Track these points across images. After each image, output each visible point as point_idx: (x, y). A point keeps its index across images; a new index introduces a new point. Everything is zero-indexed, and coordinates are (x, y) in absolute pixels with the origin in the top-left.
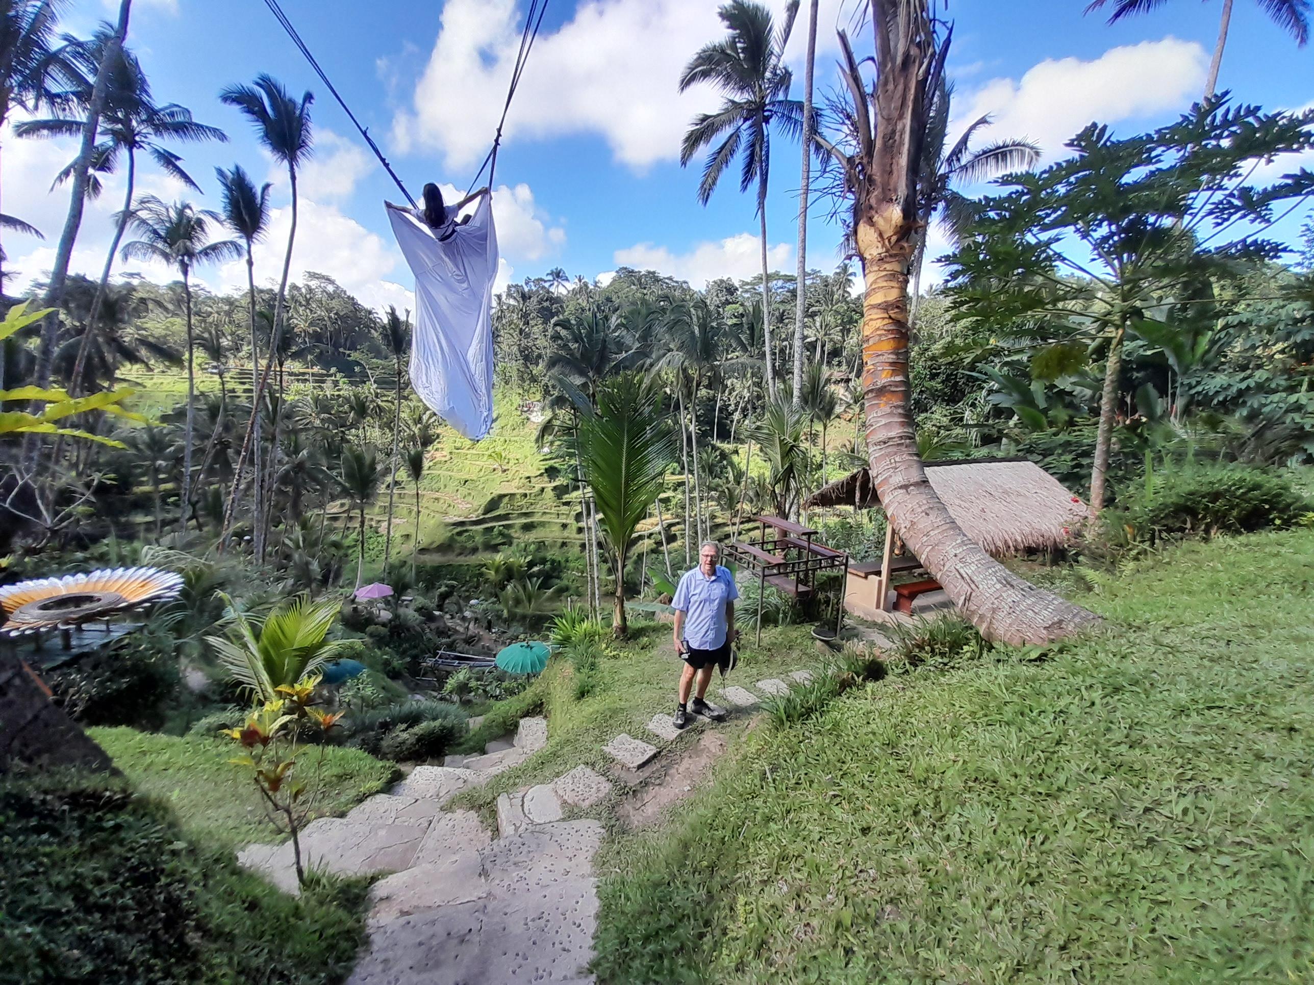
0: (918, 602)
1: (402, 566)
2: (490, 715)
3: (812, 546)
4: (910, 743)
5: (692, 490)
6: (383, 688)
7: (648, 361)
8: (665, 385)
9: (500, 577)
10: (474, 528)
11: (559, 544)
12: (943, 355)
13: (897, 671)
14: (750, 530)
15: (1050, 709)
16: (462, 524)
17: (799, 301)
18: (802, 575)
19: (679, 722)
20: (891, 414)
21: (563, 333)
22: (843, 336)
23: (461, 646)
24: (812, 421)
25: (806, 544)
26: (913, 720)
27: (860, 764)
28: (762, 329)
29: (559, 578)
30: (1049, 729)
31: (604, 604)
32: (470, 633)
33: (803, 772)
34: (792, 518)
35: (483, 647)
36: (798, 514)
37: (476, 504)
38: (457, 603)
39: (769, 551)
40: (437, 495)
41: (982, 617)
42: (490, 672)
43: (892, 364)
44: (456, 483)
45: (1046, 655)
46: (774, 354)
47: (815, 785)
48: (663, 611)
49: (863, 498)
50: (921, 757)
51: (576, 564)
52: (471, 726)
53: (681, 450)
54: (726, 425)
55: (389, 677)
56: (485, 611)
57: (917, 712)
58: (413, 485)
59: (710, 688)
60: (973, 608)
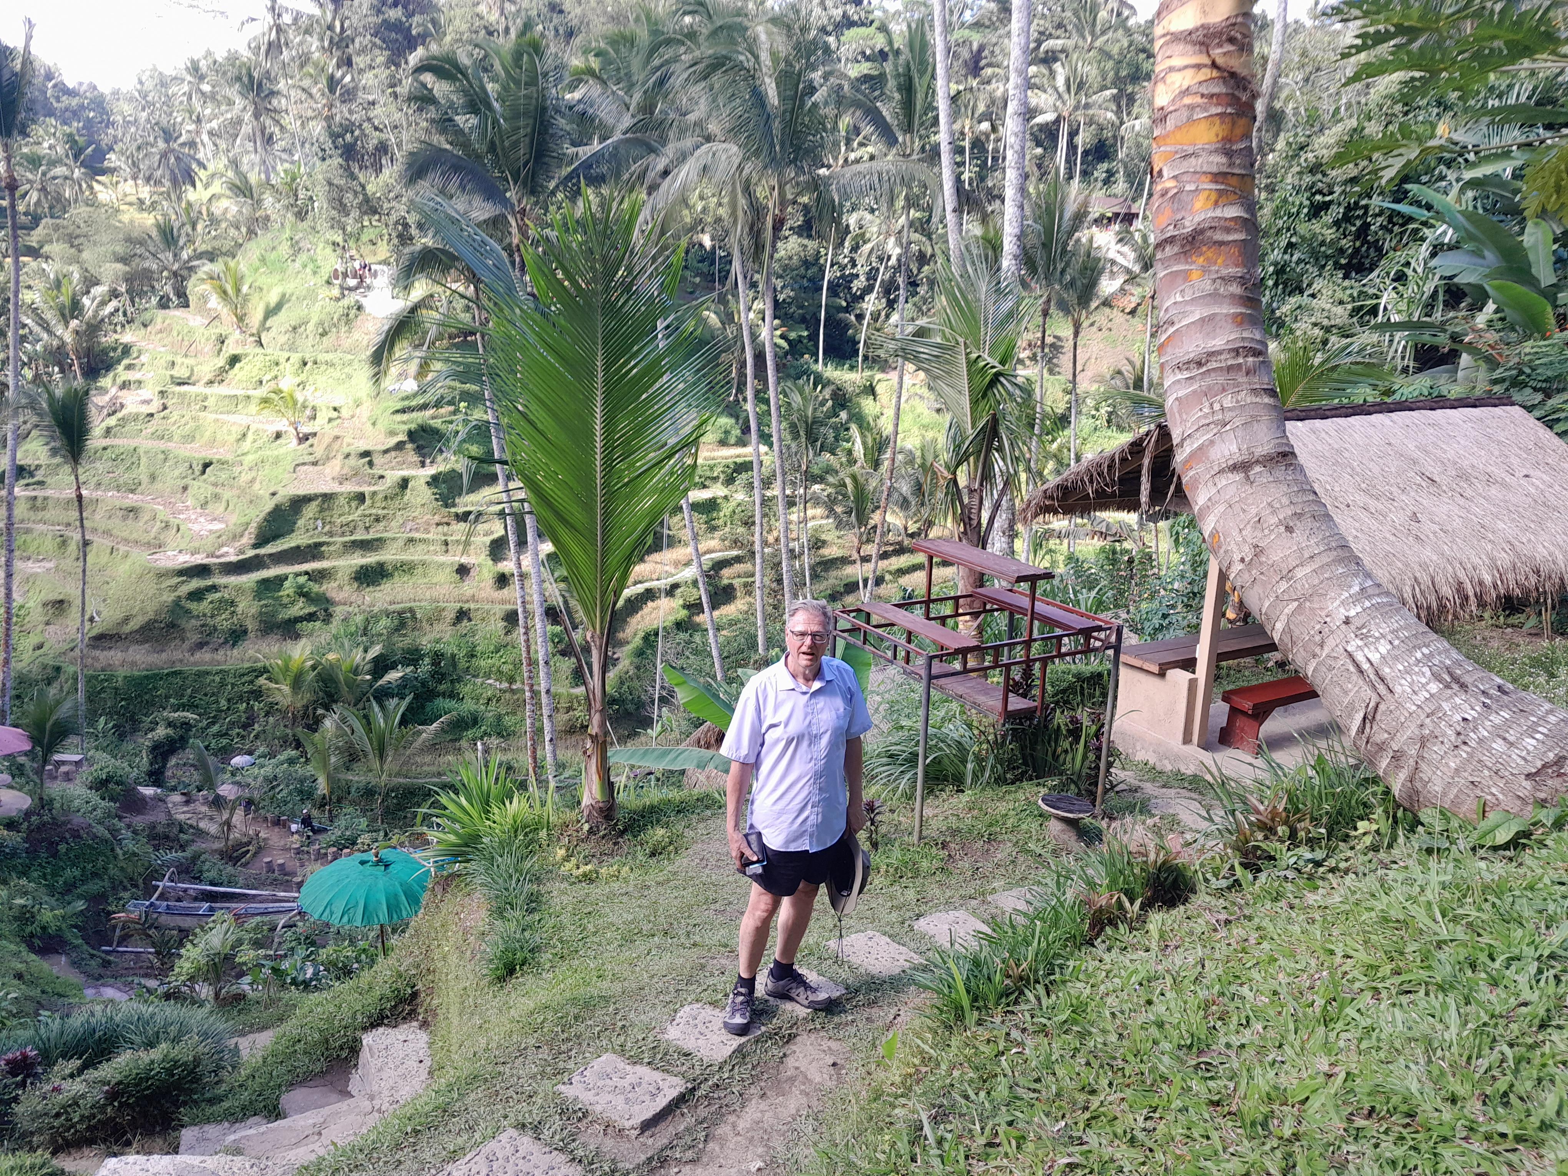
0: (1275, 724)
1: (49, 682)
2: (290, 1027)
3: (1040, 607)
4: (1235, 1041)
5: (767, 483)
6: (19, 976)
7: (661, 164)
8: (698, 225)
9: (305, 698)
10: (233, 580)
11: (450, 615)
12: (1340, 159)
13: (1215, 883)
14: (901, 572)
15: (1529, 952)
16: (202, 570)
17: (1016, 23)
18: (1016, 674)
19: (739, 1020)
20: (1214, 296)
21: (440, 88)
22: (1118, 112)
23: (212, 867)
24: (1045, 313)
25: (1025, 602)
26: (1245, 991)
27: (1128, 1092)
28: (931, 90)
29: (452, 695)
30: (1527, 995)
31: (564, 755)
32: (235, 835)
33: (1003, 1117)
34: (997, 543)
35: (270, 866)
36: (1011, 534)
37: (234, 519)
38: (201, 765)
39: (943, 620)
40: (132, 500)
41: (1397, 757)
42: (289, 926)
43: (1218, 177)
44: (182, 469)
45: (1527, 834)
46: (960, 151)
47: (1030, 1147)
48: (702, 765)
49: (1157, 495)
50: (1258, 1071)
51: (494, 661)
52: (245, 1053)
53: (741, 386)
54: (848, 326)
55: (32, 948)
56: (271, 781)
57: (1255, 974)
58: (65, 476)
59: (809, 939)
60: (1380, 737)
